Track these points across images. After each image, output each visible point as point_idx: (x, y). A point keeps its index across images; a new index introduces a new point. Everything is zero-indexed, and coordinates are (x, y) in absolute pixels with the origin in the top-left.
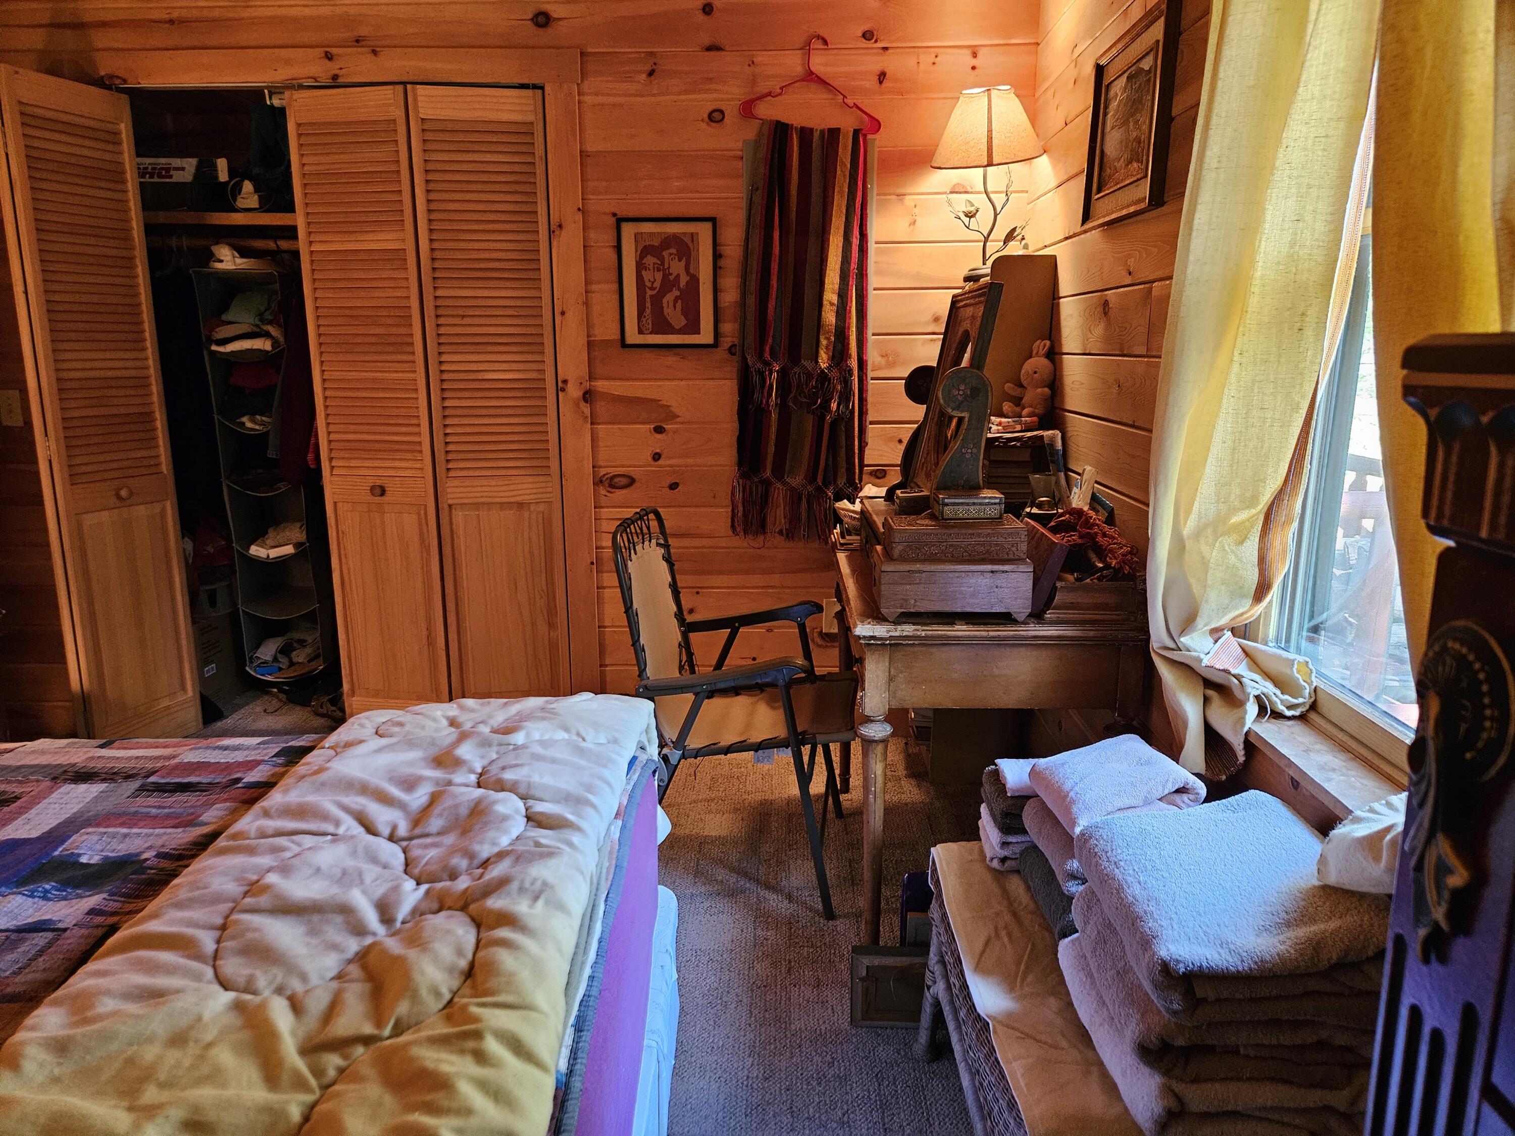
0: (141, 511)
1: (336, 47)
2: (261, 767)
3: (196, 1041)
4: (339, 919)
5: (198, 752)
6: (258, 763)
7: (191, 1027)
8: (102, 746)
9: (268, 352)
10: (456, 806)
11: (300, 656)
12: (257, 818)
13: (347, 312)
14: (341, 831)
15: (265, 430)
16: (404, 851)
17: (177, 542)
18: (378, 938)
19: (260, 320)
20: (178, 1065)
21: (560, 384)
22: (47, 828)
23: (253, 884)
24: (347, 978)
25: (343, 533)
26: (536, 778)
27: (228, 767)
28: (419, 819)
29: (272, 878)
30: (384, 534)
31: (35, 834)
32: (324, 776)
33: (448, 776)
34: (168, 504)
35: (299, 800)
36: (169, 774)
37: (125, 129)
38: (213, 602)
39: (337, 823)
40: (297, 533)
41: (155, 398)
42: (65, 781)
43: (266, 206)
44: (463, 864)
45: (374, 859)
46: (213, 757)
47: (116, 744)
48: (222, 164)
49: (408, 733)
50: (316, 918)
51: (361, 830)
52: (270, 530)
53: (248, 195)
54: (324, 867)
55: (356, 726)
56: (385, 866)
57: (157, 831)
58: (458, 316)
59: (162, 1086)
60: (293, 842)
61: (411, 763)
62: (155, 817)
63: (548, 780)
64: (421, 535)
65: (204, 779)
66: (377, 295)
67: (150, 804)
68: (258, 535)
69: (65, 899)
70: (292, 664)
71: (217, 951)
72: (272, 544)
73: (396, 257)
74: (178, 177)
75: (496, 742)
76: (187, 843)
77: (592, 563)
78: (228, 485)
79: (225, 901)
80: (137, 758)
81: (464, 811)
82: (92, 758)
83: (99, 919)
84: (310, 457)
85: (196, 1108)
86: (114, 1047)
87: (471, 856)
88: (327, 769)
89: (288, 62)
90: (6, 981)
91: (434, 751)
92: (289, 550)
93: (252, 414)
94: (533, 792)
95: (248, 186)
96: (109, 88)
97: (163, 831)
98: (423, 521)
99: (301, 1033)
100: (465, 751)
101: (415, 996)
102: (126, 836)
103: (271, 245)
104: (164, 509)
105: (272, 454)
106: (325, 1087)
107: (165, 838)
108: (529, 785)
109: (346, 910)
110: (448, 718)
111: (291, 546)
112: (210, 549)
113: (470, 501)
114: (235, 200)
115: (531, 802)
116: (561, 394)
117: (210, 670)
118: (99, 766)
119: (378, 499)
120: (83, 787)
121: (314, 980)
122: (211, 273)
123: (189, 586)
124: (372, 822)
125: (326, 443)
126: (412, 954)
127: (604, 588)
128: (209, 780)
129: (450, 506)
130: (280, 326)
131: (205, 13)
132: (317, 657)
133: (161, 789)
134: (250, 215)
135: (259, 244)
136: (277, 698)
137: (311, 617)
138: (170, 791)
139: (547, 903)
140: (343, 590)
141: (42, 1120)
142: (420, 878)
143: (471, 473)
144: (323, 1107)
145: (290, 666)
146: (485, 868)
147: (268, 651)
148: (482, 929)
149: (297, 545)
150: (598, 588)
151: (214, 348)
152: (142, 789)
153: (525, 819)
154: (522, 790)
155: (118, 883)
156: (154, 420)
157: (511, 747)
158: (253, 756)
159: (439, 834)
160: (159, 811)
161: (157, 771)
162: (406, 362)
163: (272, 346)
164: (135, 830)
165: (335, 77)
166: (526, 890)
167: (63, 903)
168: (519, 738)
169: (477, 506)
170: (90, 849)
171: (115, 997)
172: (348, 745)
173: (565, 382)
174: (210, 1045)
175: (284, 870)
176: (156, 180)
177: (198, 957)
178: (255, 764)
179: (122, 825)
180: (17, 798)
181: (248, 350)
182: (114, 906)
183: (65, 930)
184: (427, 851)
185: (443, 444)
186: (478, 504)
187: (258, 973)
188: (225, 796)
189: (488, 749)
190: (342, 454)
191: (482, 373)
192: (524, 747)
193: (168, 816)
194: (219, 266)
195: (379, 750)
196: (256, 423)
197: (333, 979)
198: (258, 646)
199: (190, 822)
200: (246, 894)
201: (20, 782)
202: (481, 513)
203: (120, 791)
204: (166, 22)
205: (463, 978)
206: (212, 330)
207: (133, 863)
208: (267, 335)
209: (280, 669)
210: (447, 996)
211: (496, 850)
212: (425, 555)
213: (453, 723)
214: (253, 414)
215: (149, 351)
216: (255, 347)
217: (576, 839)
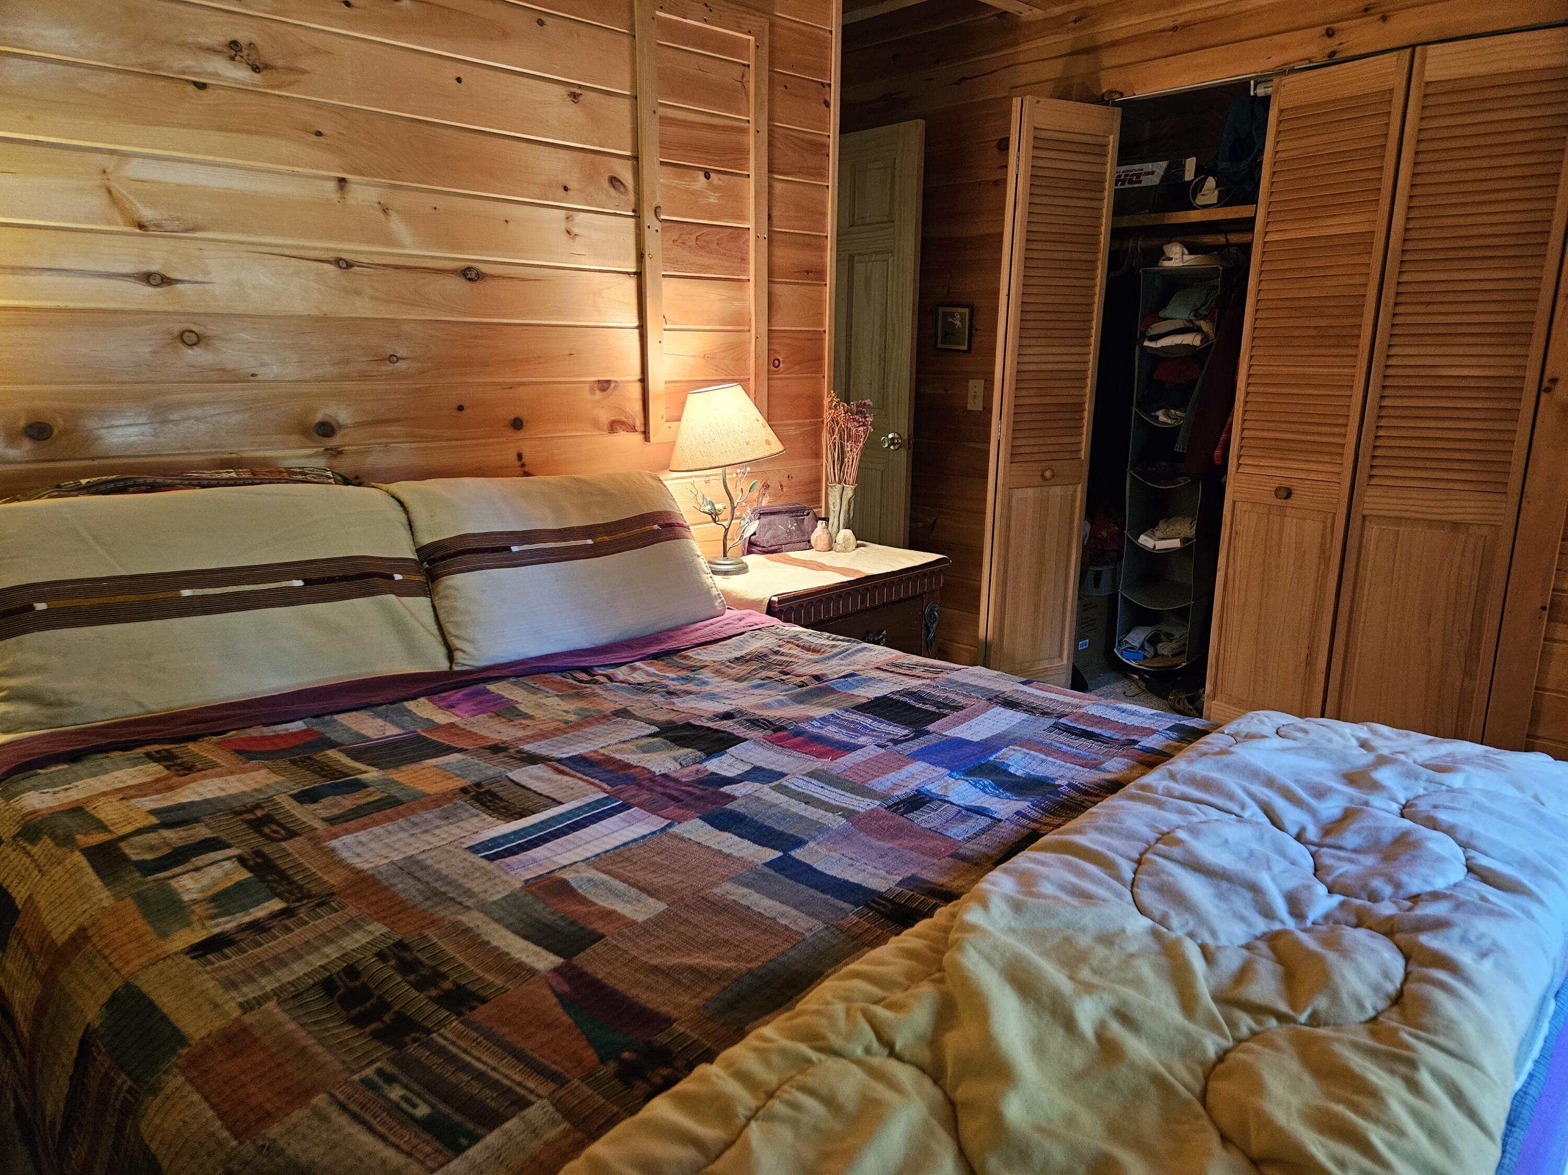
0: (1057, 491)
1: (1339, 21)
2: (1155, 736)
3: (1121, 947)
4: (1248, 895)
5: (1100, 707)
6: (1154, 732)
7: (1117, 935)
8: (1024, 683)
9: (1196, 347)
10: (1378, 829)
11: (1165, 649)
12: (1163, 778)
13: (1290, 304)
14: (1247, 814)
15: (1176, 424)
16: (1313, 855)
17: (1080, 524)
18: (1287, 927)
19: (1195, 316)
20: (1106, 960)
21: (1546, 384)
22: (984, 737)
23: (1163, 834)
24: (1257, 951)
25: (1236, 533)
26: (1478, 828)
27: (1125, 728)
28: (1332, 828)
29: (1181, 834)
30: (1281, 539)
31: (976, 739)
32: (1228, 759)
33: (1365, 797)
34: (1080, 487)
35: (1205, 773)
36: (1076, 720)
37: (1113, 141)
38: (1097, 583)
39: (1243, 807)
40: (1187, 528)
41: (1088, 390)
42: (997, 703)
43: (1225, 200)
44: (1387, 890)
45: (1283, 853)
46: (1113, 715)
47: (1035, 684)
48: (1191, 164)
49: (1313, 741)
50: (1225, 885)
51: (1266, 820)
52: (1161, 523)
53: (1210, 190)
54: (1231, 841)
55: (1255, 721)
56: (1293, 863)
57: (1068, 765)
58: (1421, 303)
59: (1095, 971)
60: (1199, 809)
61: (1319, 772)
62: (1065, 753)
63: (1494, 834)
64: (1323, 546)
65: (1107, 733)
66: (1329, 283)
67: (1062, 740)
68: (1148, 525)
69: (997, 796)
70: (1156, 655)
71: (1134, 879)
72: (1161, 536)
73: (1363, 241)
74: (1147, 181)
75: (1424, 777)
76: (1091, 783)
77: (1544, 608)
78: (1132, 476)
79: (1140, 840)
80: (1051, 699)
81: (1387, 837)
82: (1017, 691)
83: (1024, 822)
84: (1218, 452)
85: (1125, 1003)
86: (1054, 924)
87: (1398, 886)
88: (1232, 753)
89: (1284, 47)
90: (959, 844)
91: (1345, 767)
92: (1176, 543)
93: (1167, 407)
94: (1474, 842)
95: (1211, 182)
96: (1106, 103)
97: (1073, 766)
98: (1329, 530)
99: (1212, 982)
100: (1383, 775)
101: (1335, 997)
102: (1043, 761)
103: (1221, 239)
104: (1075, 491)
105: (1179, 448)
106: (1239, 1041)
107: (1074, 772)
108: (1471, 834)
109: (1254, 888)
110: (1358, 739)
111: (1178, 540)
112: (1104, 533)
113: (1391, 514)
114: (1195, 198)
115: (1472, 853)
116: (1544, 397)
117: (1084, 644)
118: (1022, 698)
119: (1280, 502)
120: (1010, 712)
121: (1223, 941)
122: (1161, 271)
123: (1082, 564)
124: (1278, 816)
125: (1238, 438)
126: (1331, 956)
127: (1555, 641)
128: (1109, 735)
129: (1364, 517)
130: (1213, 321)
131: (1210, 14)
132: (1181, 653)
133: (1070, 730)
134: (1206, 211)
135: (1209, 239)
136: (1137, 684)
137: (1182, 614)
138: (1076, 735)
139: (1497, 965)
140: (1225, 589)
141: (1007, 954)
142: (1333, 887)
143: (1399, 483)
144: (1238, 1056)
145: (1154, 657)
146: (1415, 903)
147: (1136, 637)
148: (1411, 963)
149: (1185, 540)
150: (1545, 639)
151: (1147, 343)
152: (1055, 726)
153: (1466, 869)
154: (1462, 836)
155: (1039, 798)
156: (1083, 411)
157: (1444, 788)
158: (1147, 724)
159: (1354, 851)
160: (1069, 749)
161: (1067, 715)
162: (1347, 356)
163: (1201, 341)
164: (1050, 759)
165: (1333, 53)
166: (1470, 941)
167: (996, 799)
168: (1456, 780)
169: (1398, 520)
170: (1016, 763)
171: (1052, 884)
172: (1250, 737)
173: (1554, 381)
174: (1132, 956)
175: (1194, 831)
176: (1127, 186)
177: (1119, 878)
178: (1150, 732)
179: (1041, 751)
180: (962, 708)
181: (1178, 346)
182: (1034, 814)
183: (1000, 821)
184: (1342, 864)
185: (1371, 447)
186: (1401, 518)
187: (1172, 913)
188: (1124, 752)
189: (1413, 781)
190: (1252, 453)
191: (1440, 369)
192: (1460, 791)
193: (1075, 756)
194: (1167, 264)
195: (1284, 750)
196: (1170, 417)
197: (1242, 947)
198: (1128, 632)
199: (1095, 766)
200: (1158, 840)
201: (965, 696)
202: (1401, 529)
203: (1038, 724)
204: (1170, 30)
205: (1389, 1002)
206: (1147, 327)
207: (1048, 784)
208: (1199, 330)
209: (1145, 657)
210: (1371, 1013)
211: (1428, 889)
212: (1322, 567)
213: (1364, 744)
214: (1168, 409)
215: (1092, 348)
216: (1184, 342)
217: (1535, 909)
